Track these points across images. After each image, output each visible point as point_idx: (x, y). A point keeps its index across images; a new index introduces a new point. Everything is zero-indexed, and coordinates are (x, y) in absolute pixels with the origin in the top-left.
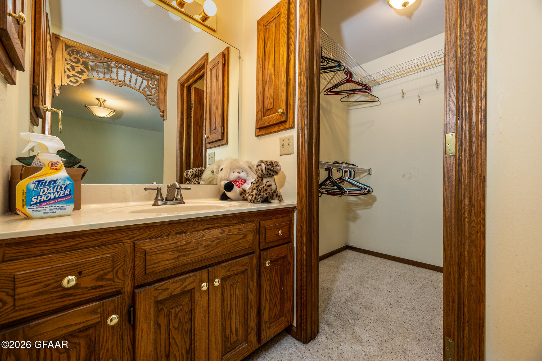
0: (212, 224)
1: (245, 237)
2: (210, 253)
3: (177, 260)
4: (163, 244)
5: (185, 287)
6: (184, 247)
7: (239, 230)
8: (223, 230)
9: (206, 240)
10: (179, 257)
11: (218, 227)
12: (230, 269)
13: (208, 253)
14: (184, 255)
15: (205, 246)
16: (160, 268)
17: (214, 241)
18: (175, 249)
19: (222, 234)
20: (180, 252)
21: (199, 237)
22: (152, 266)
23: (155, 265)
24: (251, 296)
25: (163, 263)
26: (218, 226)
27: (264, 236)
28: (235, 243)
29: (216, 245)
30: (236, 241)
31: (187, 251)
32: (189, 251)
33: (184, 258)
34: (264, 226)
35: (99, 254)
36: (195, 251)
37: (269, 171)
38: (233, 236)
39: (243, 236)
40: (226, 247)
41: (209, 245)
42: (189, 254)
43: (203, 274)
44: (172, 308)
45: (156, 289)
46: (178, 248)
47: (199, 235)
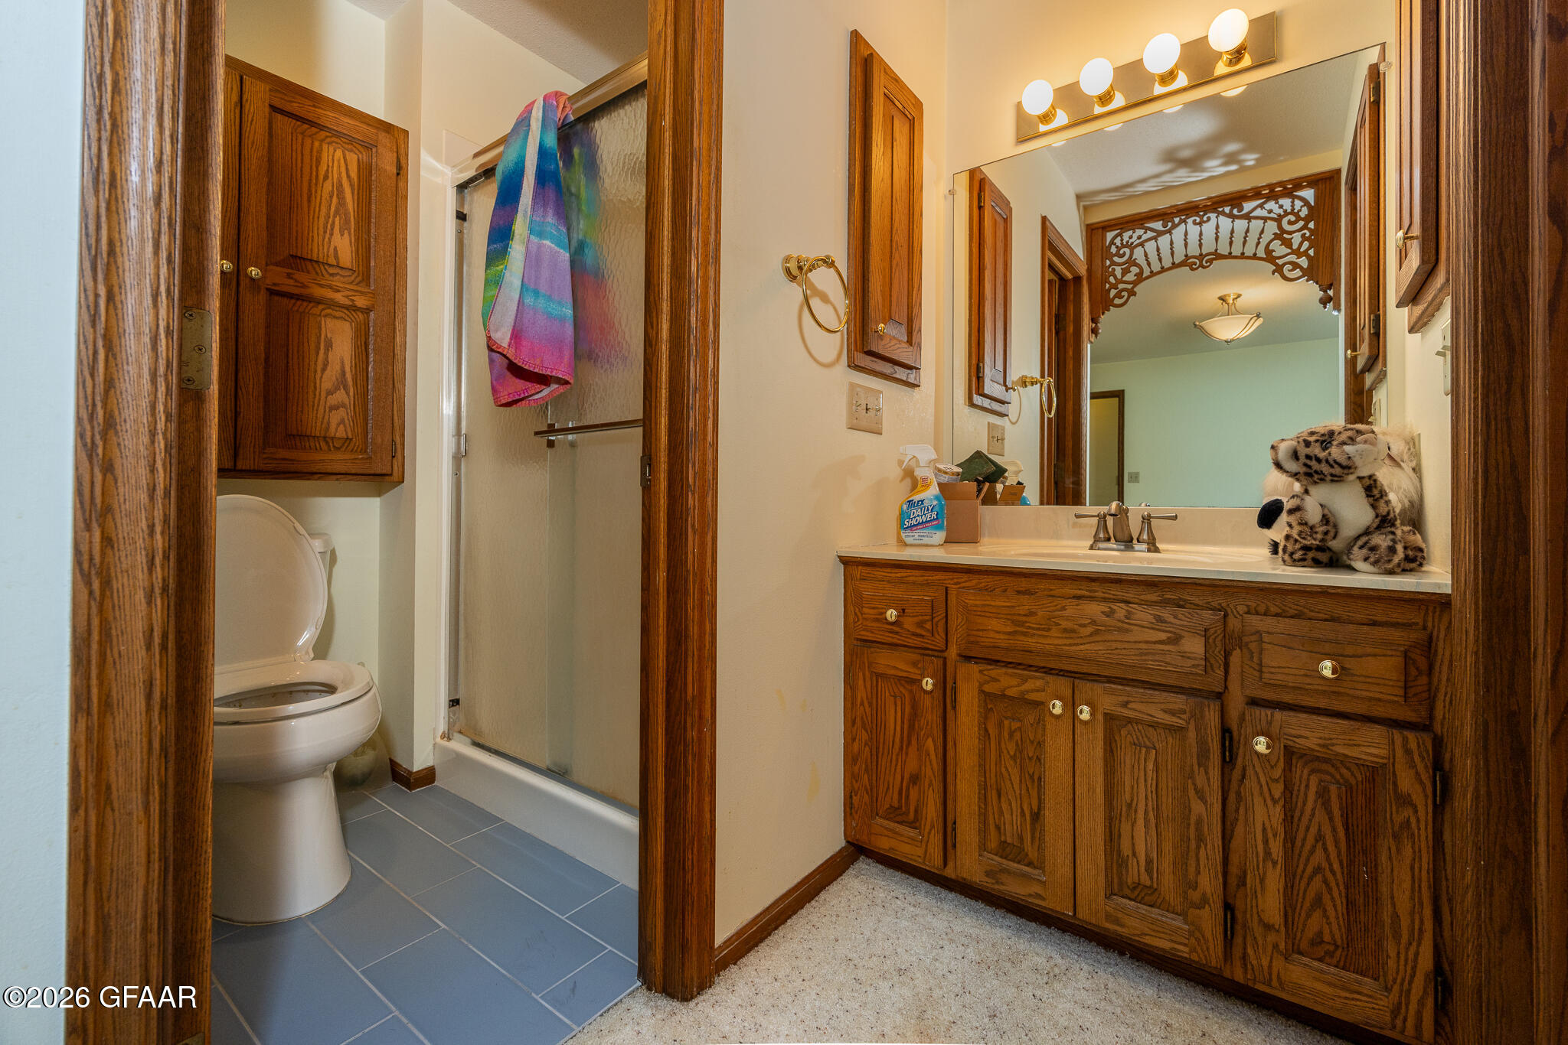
0: (1090, 591)
1: (1175, 640)
2: (1074, 648)
3: (1011, 637)
4: (993, 603)
5: (1028, 692)
6: (1024, 619)
7: (1160, 619)
8: (1110, 608)
9: (1068, 619)
10: (1015, 633)
11: (1105, 600)
12: (1127, 703)
13: (1070, 645)
14: (1025, 634)
15: (1065, 630)
16: (987, 640)
17: (1084, 626)
18: (1009, 617)
19: (1108, 616)
20: (1019, 626)
21: (1055, 608)
22: (975, 633)
23: (981, 633)
24: (1197, 807)
25: (992, 635)
26: (1104, 598)
27: (1255, 659)
28: (1144, 646)
29: (1091, 635)
30: (1147, 642)
31: (1030, 627)
32: (1033, 628)
33: (1022, 638)
34: (1258, 632)
35: (920, 593)
36: (1044, 633)
37: (1313, 463)
38: (1136, 628)
39: (1169, 638)
40: (1116, 649)
41: (1073, 631)
42: (1033, 635)
43: (1063, 685)
44: (1006, 718)
45: (980, 671)
46: (1015, 617)
47: (1055, 603)
